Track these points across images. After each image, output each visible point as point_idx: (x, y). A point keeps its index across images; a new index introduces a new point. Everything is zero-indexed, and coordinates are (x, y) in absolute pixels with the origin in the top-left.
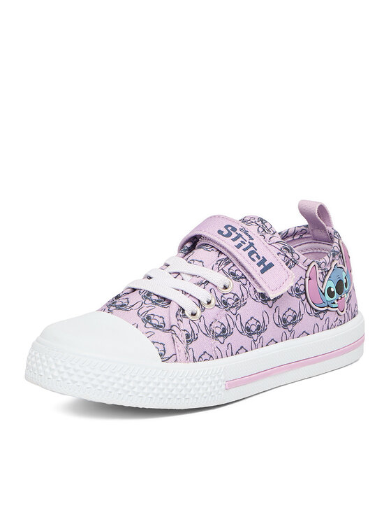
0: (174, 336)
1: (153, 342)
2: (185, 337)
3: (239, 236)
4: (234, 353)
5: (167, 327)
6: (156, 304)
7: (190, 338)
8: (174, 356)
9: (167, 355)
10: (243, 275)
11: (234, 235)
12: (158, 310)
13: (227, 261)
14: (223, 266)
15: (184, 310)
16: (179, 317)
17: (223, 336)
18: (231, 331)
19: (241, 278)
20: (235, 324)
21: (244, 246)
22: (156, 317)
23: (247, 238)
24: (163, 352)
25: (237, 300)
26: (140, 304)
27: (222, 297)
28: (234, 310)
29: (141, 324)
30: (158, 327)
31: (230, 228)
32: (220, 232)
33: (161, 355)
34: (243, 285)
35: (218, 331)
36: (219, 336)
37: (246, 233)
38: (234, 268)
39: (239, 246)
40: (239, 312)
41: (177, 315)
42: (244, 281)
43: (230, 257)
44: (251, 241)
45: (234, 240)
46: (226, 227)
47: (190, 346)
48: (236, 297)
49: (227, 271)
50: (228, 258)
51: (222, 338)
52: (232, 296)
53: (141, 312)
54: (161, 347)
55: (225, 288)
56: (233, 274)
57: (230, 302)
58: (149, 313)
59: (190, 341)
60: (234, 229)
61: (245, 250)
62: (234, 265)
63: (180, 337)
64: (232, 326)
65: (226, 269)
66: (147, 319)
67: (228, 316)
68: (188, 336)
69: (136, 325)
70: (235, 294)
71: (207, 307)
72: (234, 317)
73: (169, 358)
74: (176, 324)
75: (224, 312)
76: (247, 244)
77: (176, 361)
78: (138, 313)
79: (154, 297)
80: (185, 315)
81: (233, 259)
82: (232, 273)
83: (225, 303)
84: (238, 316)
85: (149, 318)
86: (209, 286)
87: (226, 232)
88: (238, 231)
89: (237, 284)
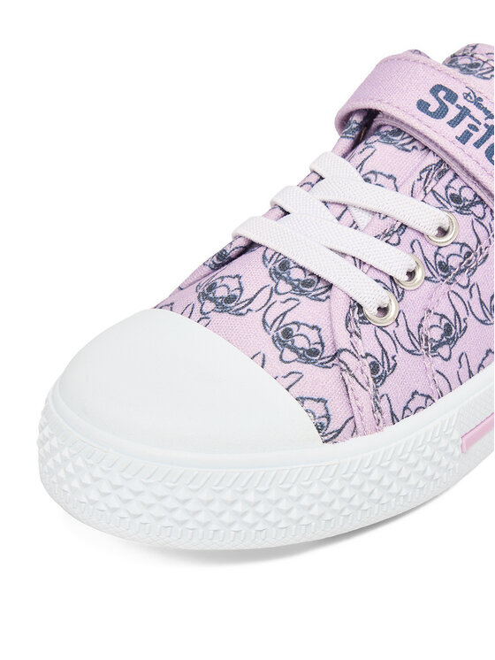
0: (346, 376)
1: (301, 400)
2: (368, 371)
3: (464, 112)
4: (474, 370)
5: (329, 352)
6: (302, 293)
7: (380, 371)
8: (351, 422)
9: (334, 426)
10: (476, 195)
11: (453, 112)
12: (307, 311)
13: (441, 168)
14: (433, 182)
15: (360, 307)
16: (353, 327)
17: (447, 342)
18: (463, 325)
19: (473, 204)
20: (468, 308)
21: (476, 136)
22: (304, 330)
23: (479, 115)
24: (324, 421)
25: (469, 254)
26: (266, 293)
27: (436, 254)
28: (462, 279)
29: (272, 352)
30: (309, 355)
31: (442, 94)
32: (423, 106)
33: (320, 428)
34: (479, 219)
35: (436, 334)
36: (440, 344)
37: (478, 102)
38: (457, 184)
39: (464, 138)
40: (473, 279)
41: (348, 320)
42: (478, 210)
43: (447, 160)
44: (489, 122)
45: (454, 123)
46: (435, 90)
47: (382, 390)
48: (465, 250)
49: (443, 194)
50: (442, 161)
51: (446, 348)
52: (456, 249)
53: (269, 320)
54: (319, 409)
55: (443, 232)
56: (456, 199)
57: (454, 262)
58: (287, 320)
59: (380, 377)
60: (452, 97)
61: (478, 145)
62: (456, 176)
63: (358, 374)
64: (463, 314)
65: (440, 189)
66: (285, 338)
67: (452, 296)
68: (374, 368)
69: (259, 358)
70: (464, 245)
71: (408, 286)
72: (465, 294)
73: (339, 431)
74: (349, 346)
75: (444, 286)
76: (483, 130)
77: (355, 431)
78: (264, 322)
79: (296, 274)
80: (364, 318)
81: (452, 164)
82: (452, 195)
83: (444, 267)
84: (475, 289)
85: (288, 333)
86: (408, 236)
87: (434, 106)
88: (461, 101)
89: (465, 220)
